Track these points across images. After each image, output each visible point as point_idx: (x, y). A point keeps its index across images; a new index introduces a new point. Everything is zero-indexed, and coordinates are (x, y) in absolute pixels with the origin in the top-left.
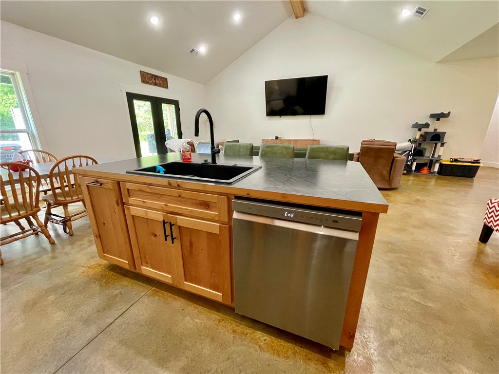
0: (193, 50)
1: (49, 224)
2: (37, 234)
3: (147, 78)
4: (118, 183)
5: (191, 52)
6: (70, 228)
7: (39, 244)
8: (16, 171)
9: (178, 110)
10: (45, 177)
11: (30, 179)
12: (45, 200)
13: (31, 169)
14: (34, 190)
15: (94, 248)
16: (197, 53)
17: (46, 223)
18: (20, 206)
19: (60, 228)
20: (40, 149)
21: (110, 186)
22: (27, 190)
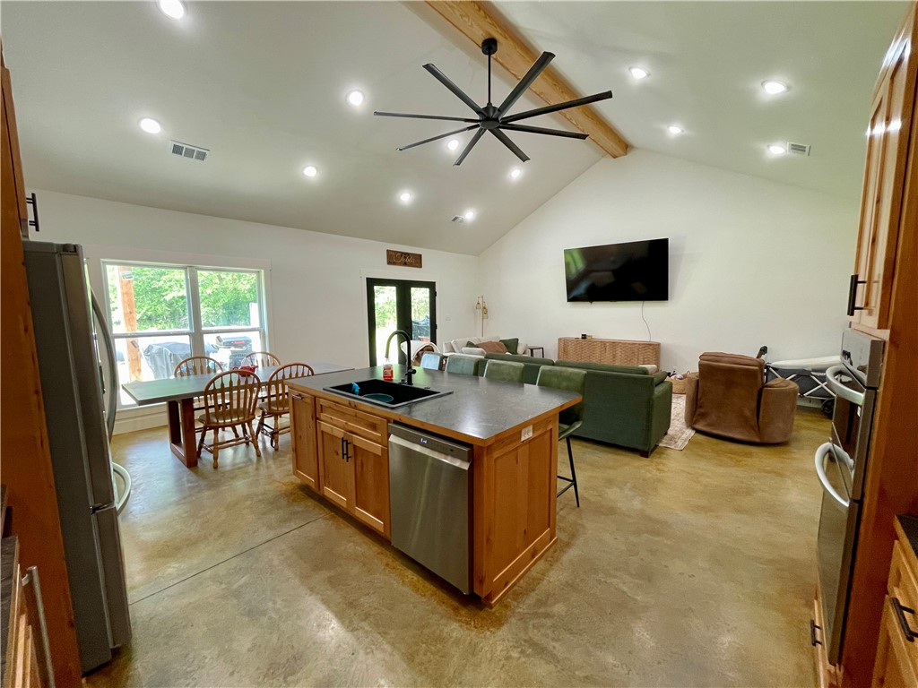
0: (456, 218)
1: (259, 435)
2: (247, 444)
3: (394, 258)
4: (315, 397)
5: (454, 220)
6: (277, 442)
7: (247, 454)
8: (243, 376)
9: (433, 295)
10: (265, 384)
11: (253, 385)
12: (261, 408)
13: (255, 376)
14: (254, 396)
15: (291, 467)
16: (462, 221)
17: (258, 433)
18: (241, 412)
19: (268, 439)
20: (268, 352)
21: (308, 401)
22: (249, 395)
